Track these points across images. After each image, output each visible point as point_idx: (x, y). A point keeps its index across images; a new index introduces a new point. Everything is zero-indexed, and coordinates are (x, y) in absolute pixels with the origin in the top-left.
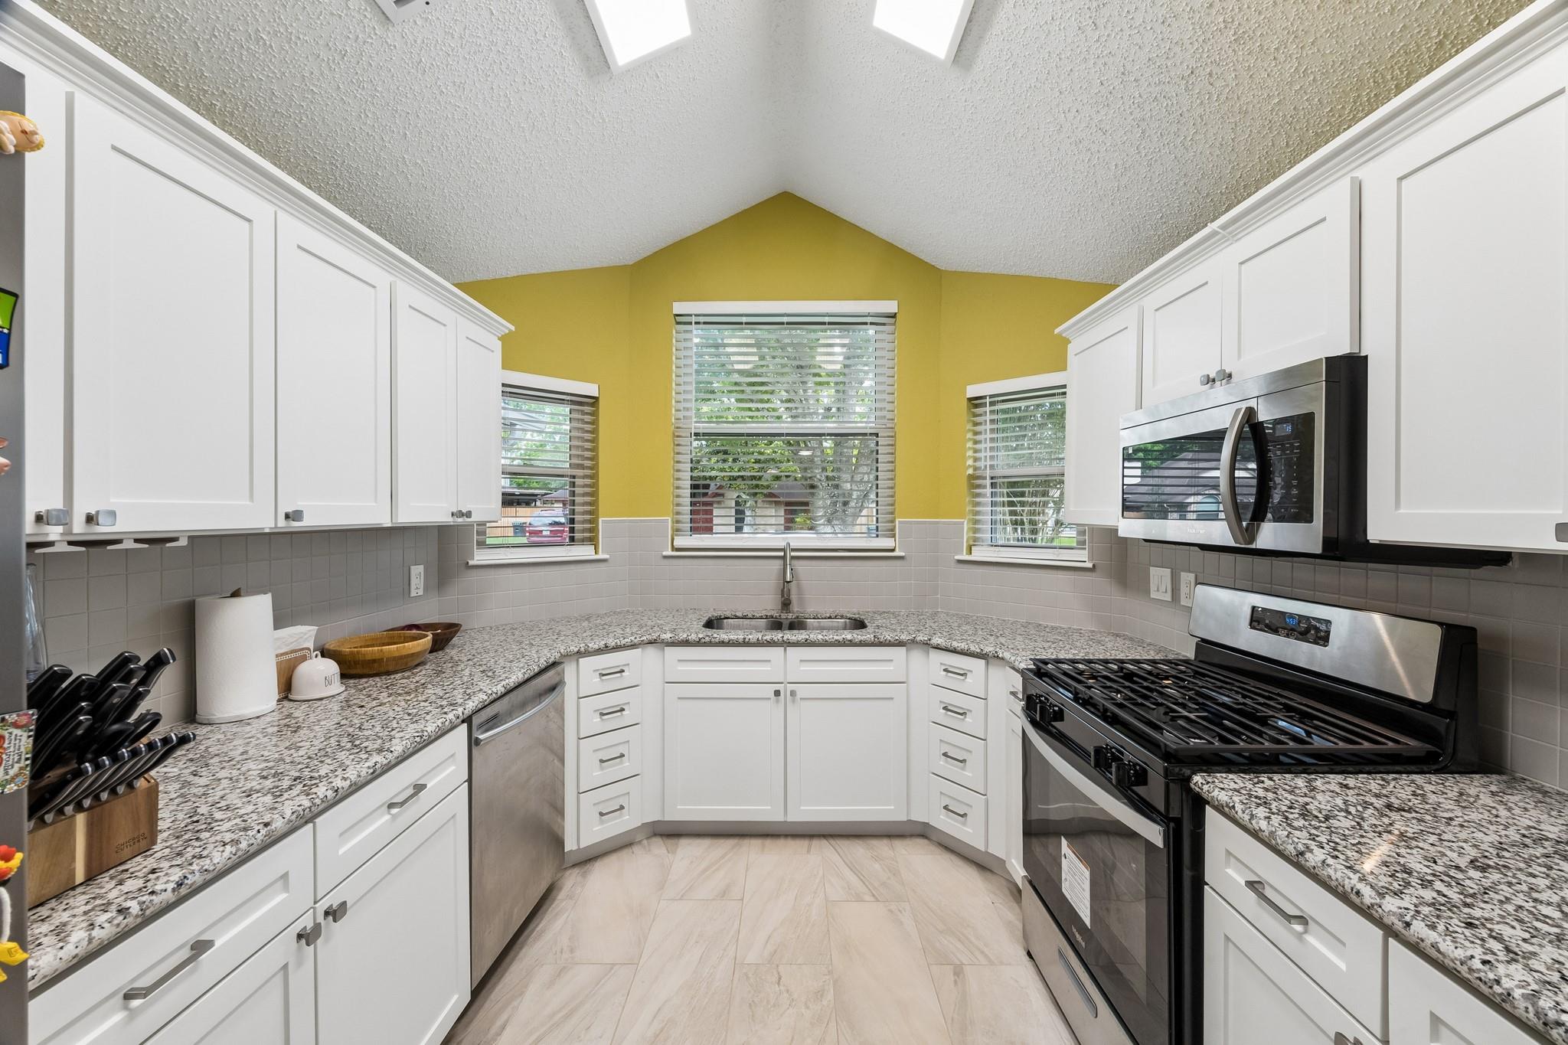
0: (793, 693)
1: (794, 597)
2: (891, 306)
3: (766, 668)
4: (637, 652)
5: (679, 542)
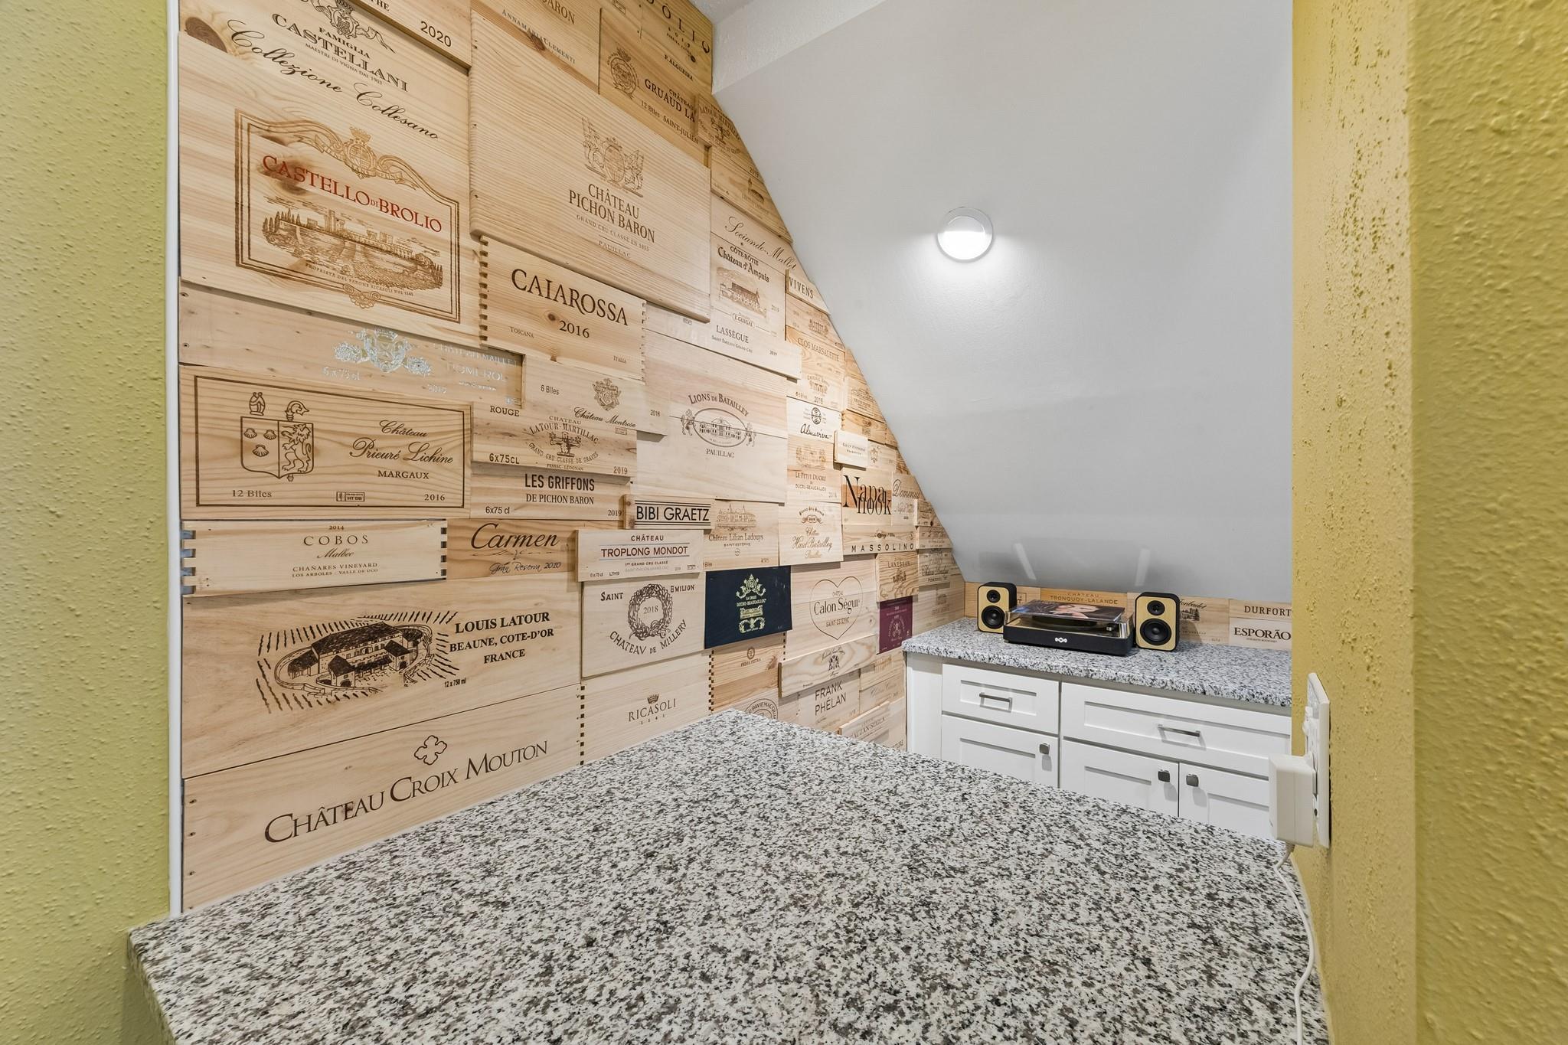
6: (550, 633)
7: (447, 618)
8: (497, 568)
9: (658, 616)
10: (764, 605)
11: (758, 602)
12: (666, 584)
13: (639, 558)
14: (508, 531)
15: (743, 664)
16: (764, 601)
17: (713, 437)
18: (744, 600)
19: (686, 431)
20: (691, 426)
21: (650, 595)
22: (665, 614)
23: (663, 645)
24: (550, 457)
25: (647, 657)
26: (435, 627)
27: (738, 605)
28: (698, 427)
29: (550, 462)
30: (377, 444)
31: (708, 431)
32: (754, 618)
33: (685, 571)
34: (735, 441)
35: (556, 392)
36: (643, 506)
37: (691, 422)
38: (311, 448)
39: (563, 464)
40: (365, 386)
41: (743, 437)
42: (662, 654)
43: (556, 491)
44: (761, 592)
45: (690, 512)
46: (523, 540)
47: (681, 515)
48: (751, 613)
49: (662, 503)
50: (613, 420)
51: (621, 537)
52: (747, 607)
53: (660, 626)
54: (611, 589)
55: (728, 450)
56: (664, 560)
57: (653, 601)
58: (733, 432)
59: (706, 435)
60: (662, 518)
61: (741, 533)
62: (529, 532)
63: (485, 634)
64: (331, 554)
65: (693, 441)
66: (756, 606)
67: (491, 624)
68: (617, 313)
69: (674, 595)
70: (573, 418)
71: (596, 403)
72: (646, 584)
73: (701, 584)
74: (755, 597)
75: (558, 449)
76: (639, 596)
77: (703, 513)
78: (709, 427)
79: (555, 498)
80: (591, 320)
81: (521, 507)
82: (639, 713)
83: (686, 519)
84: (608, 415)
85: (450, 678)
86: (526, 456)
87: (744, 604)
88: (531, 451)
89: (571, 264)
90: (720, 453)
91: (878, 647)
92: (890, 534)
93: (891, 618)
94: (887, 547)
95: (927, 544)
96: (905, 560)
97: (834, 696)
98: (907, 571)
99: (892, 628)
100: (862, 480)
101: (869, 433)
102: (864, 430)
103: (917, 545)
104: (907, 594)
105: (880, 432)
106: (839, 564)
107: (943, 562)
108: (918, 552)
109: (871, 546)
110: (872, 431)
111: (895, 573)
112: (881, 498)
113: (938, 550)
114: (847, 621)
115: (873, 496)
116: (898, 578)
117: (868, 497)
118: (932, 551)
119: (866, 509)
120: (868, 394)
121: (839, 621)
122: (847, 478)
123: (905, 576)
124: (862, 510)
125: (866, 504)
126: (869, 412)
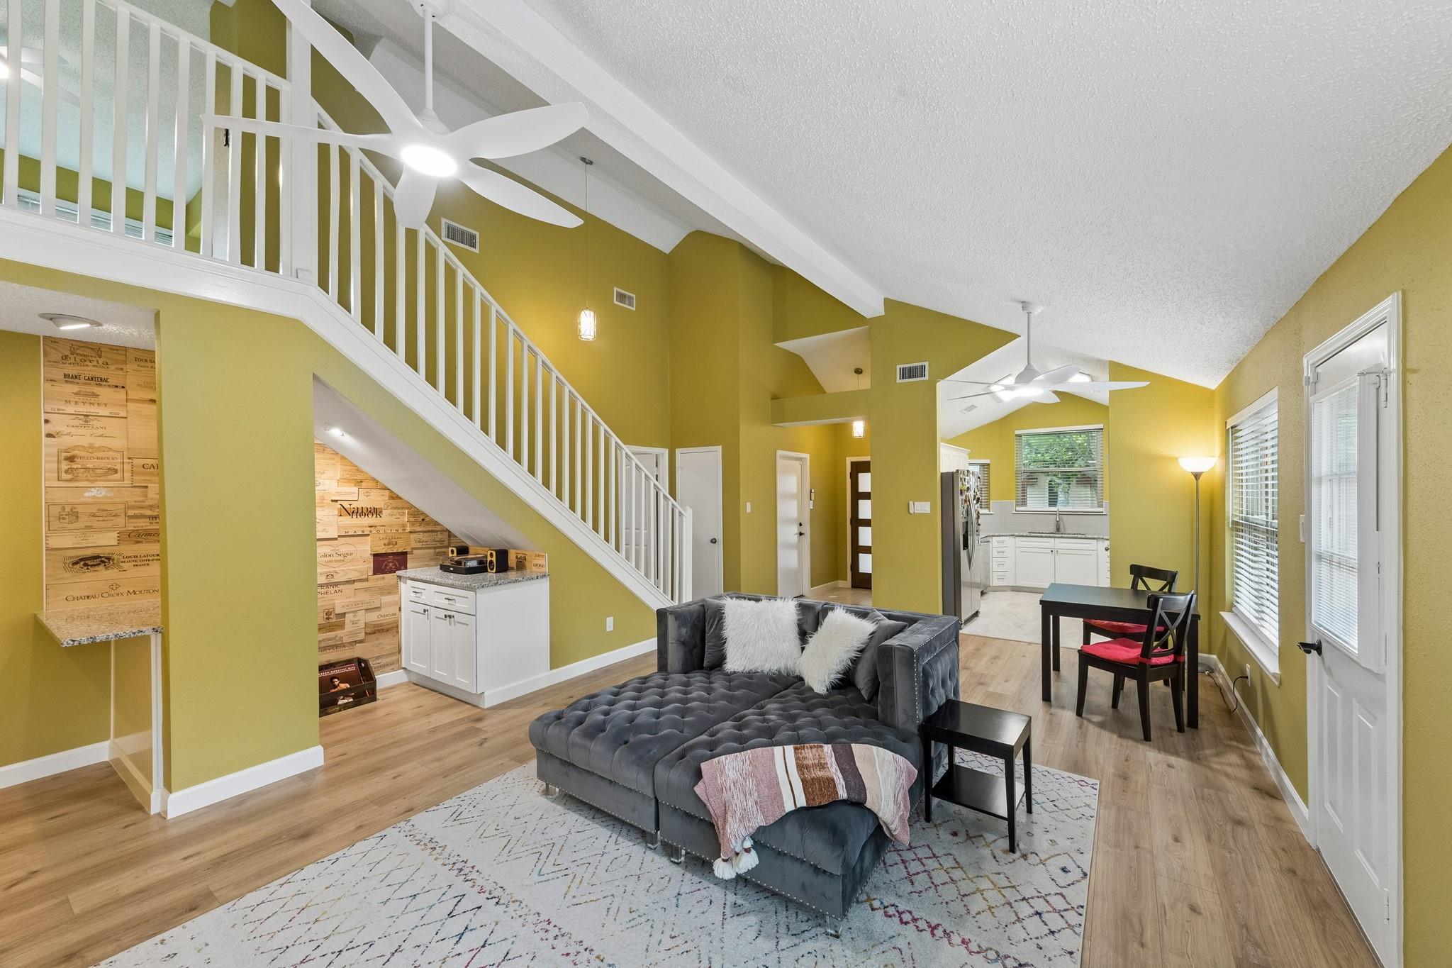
0: (1057, 551)
1: (1061, 527)
2: (1101, 426)
3: (1048, 544)
4: (1008, 538)
5: (1018, 509)
7: (122, 554)
8: (138, 542)
14: (141, 532)
26: (116, 557)
30: (97, 514)
40: (93, 501)
46: (146, 535)
62: (148, 532)
63: (134, 559)
64: (82, 539)
67: (136, 556)
81: (145, 526)
85: (121, 569)
86: (146, 512)
91: (371, 572)
92: (382, 526)
93: (384, 561)
94: (378, 531)
95: (418, 529)
96: (396, 536)
97: (333, 590)
98: (398, 541)
99: (386, 566)
100: (355, 505)
101: (361, 486)
102: (355, 485)
103: (408, 530)
104: (399, 551)
105: (371, 484)
106: (336, 539)
107: (439, 537)
108: (411, 532)
109: (363, 531)
110: (364, 485)
111: (386, 541)
112: (372, 511)
113: (432, 531)
114: (343, 561)
115: (365, 511)
116: (389, 544)
117: (360, 511)
118: (426, 532)
119: (358, 516)
120: (359, 470)
121: (336, 561)
122: (341, 505)
123: (396, 543)
124: (354, 517)
125: (358, 514)
126: (359, 477)
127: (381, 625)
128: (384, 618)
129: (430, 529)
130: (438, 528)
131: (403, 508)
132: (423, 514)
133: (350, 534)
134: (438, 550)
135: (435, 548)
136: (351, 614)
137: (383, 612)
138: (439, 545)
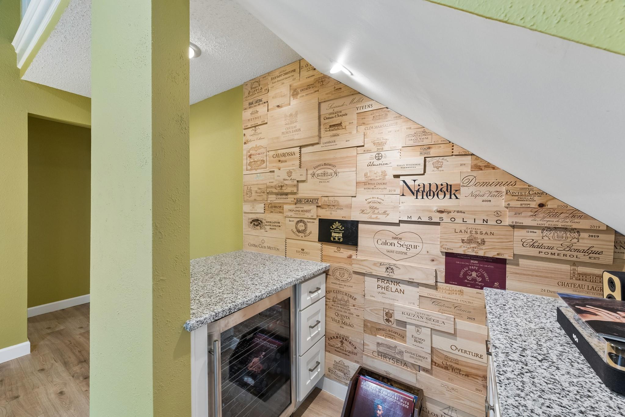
6: (280, 226)
7: (265, 220)
8: (272, 212)
9: (303, 228)
10: (343, 234)
11: (340, 232)
12: (306, 220)
13: (297, 212)
14: (273, 205)
15: (334, 252)
16: (343, 232)
17: (322, 177)
18: (334, 230)
19: (313, 177)
20: (314, 176)
21: (301, 222)
22: (305, 228)
23: (305, 236)
24: (278, 190)
25: (300, 238)
26: (264, 221)
27: (331, 231)
28: (316, 175)
29: (278, 191)
30: (257, 191)
31: (320, 176)
32: (338, 237)
33: (310, 217)
34: (330, 177)
35: (280, 176)
36: (298, 199)
37: (314, 174)
38: (252, 193)
39: (280, 191)
40: (256, 183)
41: (333, 175)
42: (304, 238)
43: (281, 197)
44: (342, 228)
45: (312, 201)
46: (275, 207)
47: (309, 202)
48: (337, 235)
49: (303, 198)
50: (291, 179)
51: (293, 207)
52: (334, 232)
53: (304, 231)
54: (291, 219)
55: (327, 181)
56: (304, 213)
57: (302, 224)
58: (329, 174)
59: (319, 177)
60: (303, 202)
61: (332, 207)
62: (277, 205)
63: (270, 224)
64: (253, 208)
65: (316, 180)
66: (339, 233)
67: (271, 222)
68: (292, 154)
69: (308, 224)
70: (283, 181)
71: (287, 176)
72: (300, 219)
73: (317, 222)
74: (339, 230)
75: (280, 188)
76: (298, 222)
77: (316, 201)
78: (320, 175)
79: (281, 198)
80: (287, 158)
81: (275, 200)
82: (299, 252)
83: (311, 203)
84: (290, 179)
85: (266, 230)
86: (275, 191)
87: (334, 231)
88: (275, 189)
89: (282, 148)
90: (324, 182)
91: (442, 277)
92: (458, 212)
93: (463, 267)
94: (453, 219)
95: (528, 222)
96: (484, 229)
97: (393, 287)
98: (487, 238)
99: (466, 274)
100: (421, 180)
101: (429, 153)
102: (421, 153)
103: (507, 221)
104: (488, 255)
105: (444, 149)
106: (397, 224)
107: (585, 241)
108: (513, 227)
109: (430, 218)
110: (433, 152)
111: (466, 237)
112: (444, 189)
113: (565, 229)
114: (406, 253)
115: (434, 189)
116: (470, 241)
117: (427, 189)
118: (549, 229)
119: (425, 197)
120: (425, 132)
121: (398, 252)
122: (404, 181)
123: (483, 242)
124: (420, 197)
125: (425, 194)
126: (426, 142)
127: (457, 362)
128: (460, 353)
129: (560, 225)
130: (583, 224)
131: (499, 184)
132: (542, 193)
133: (413, 219)
134: (581, 269)
135: (574, 264)
136: (414, 327)
137: (460, 343)
138: (586, 259)
